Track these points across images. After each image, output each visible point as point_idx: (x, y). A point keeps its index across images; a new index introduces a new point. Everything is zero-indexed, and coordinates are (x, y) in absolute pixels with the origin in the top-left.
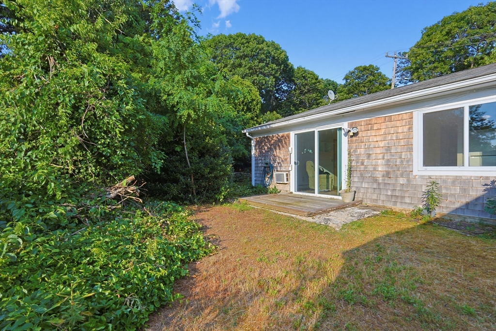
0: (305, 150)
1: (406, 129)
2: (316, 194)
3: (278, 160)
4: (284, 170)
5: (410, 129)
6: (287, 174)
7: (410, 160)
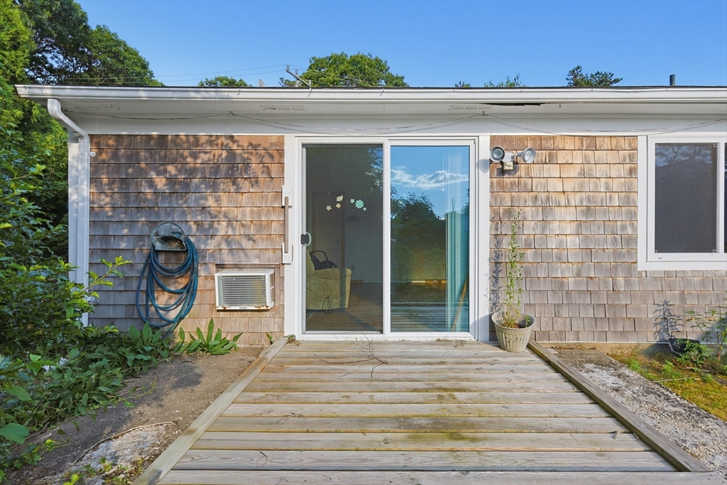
0: (340, 199)
1: (623, 170)
2: (389, 335)
3: (222, 229)
4: (256, 262)
5: (633, 172)
6: (273, 276)
7: (631, 241)
